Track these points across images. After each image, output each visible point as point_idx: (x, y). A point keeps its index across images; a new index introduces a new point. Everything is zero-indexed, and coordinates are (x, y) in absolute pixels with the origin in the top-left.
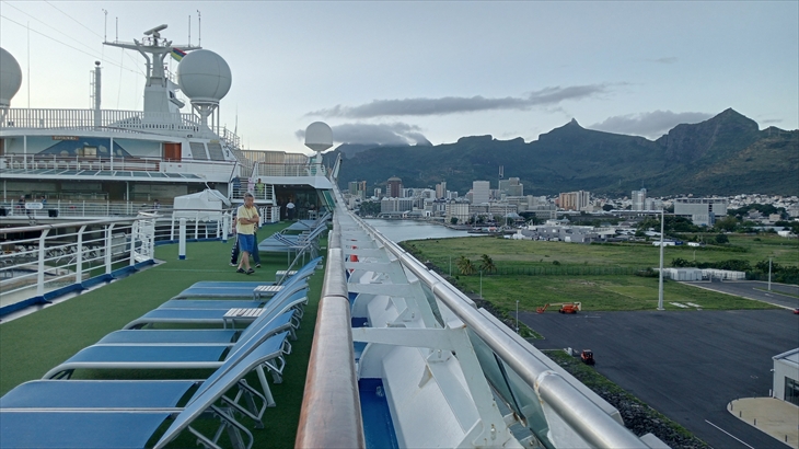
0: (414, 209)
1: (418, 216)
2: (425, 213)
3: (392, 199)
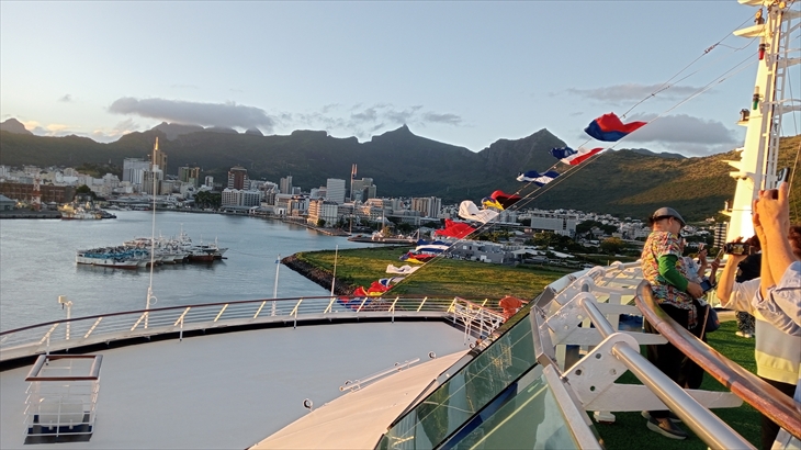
0: (263, 204)
1: (268, 213)
2: (278, 211)
3: (236, 191)
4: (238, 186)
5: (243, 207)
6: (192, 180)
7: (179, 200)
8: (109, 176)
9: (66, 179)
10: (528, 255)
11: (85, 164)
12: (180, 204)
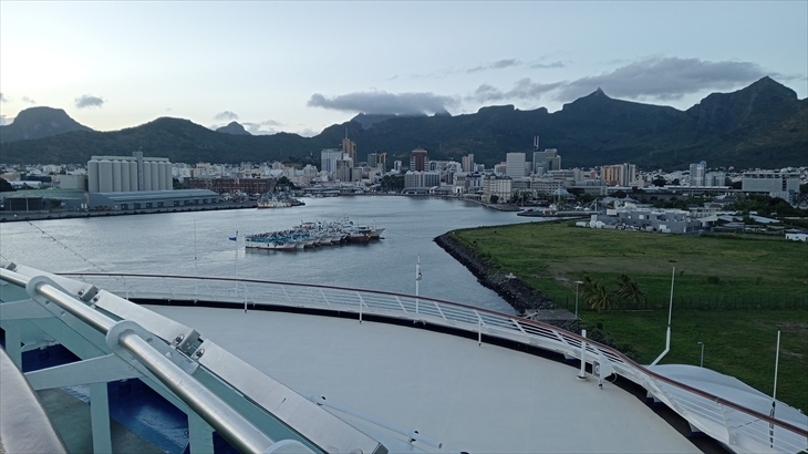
0: (443, 184)
1: (447, 192)
2: (455, 189)
3: (417, 173)
4: (420, 167)
5: (424, 188)
6: (380, 165)
7: (368, 185)
8: (308, 166)
9: (273, 172)
10: (720, 222)
11: (290, 158)
12: (368, 189)
